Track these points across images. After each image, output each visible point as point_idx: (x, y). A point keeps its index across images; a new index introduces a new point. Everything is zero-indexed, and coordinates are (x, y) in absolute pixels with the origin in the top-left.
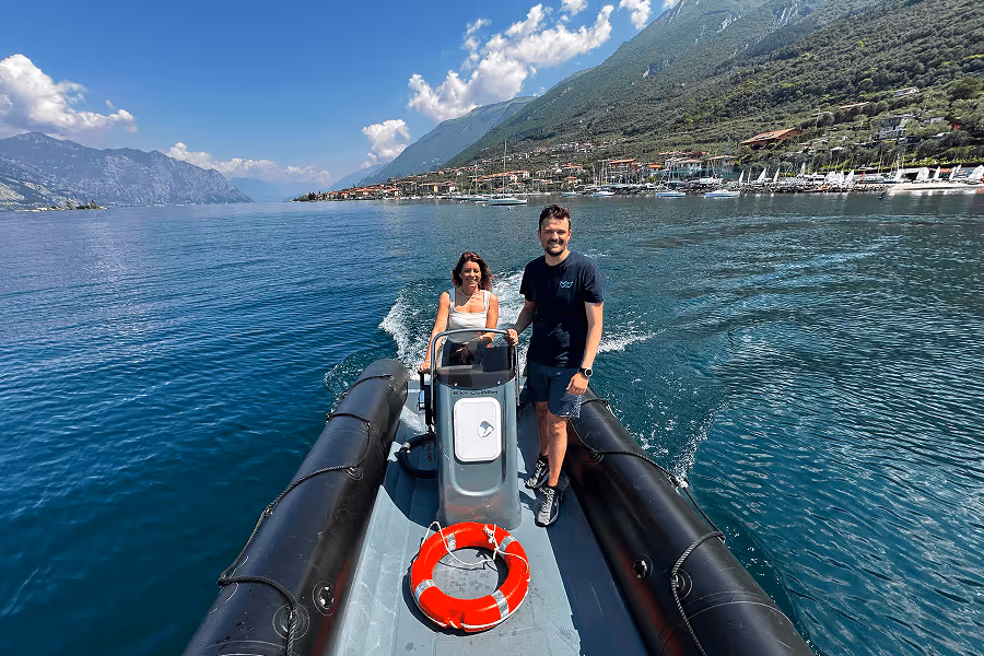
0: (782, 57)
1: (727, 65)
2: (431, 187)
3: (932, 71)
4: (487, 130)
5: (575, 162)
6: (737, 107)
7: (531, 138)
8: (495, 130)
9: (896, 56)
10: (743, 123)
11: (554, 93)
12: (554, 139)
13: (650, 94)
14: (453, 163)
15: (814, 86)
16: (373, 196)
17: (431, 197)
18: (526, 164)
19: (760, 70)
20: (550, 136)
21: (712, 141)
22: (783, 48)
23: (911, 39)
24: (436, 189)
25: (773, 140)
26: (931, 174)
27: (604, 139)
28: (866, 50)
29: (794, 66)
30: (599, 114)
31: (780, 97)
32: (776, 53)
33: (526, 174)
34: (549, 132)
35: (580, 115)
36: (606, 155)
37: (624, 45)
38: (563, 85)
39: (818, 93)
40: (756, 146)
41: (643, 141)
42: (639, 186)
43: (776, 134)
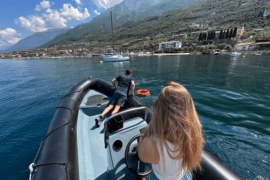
0: (129, 27)
1: (119, 27)
2: (35, 55)
3: (151, 34)
4: (55, 37)
5: (86, 48)
6: (121, 37)
7: (71, 40)
8: (58, 37)
9: (146, 31)
10: (123, 41)
11: (77, 28)
12: (79, 41)
13: (103, 32)
14: (44, 46)
15: (134, 34)
16: (7, 57)
17: (35, 57)
18: (71, 48)
19: (126, 30)
20: (78, 40)
21: (117, 44)
22: (129, 25)
23: (148, 28)
24: (37, 55)
25: (126, 45)
26: (144, 53)
27: (93, 42)
28: (142, 29)
29: (131, 30)
30: (91, 35)
31: (129, 36)
32: (128, 26)
33: (71, 51)
34: (77, 39)
35: (85, 35)
36: (93, 46)
37: (94, 18)
38: (79, 26)
39: (135, 36)
40: (123, 46)
41: (102, 43)
42: (99, 54)
43: (126, 44)
